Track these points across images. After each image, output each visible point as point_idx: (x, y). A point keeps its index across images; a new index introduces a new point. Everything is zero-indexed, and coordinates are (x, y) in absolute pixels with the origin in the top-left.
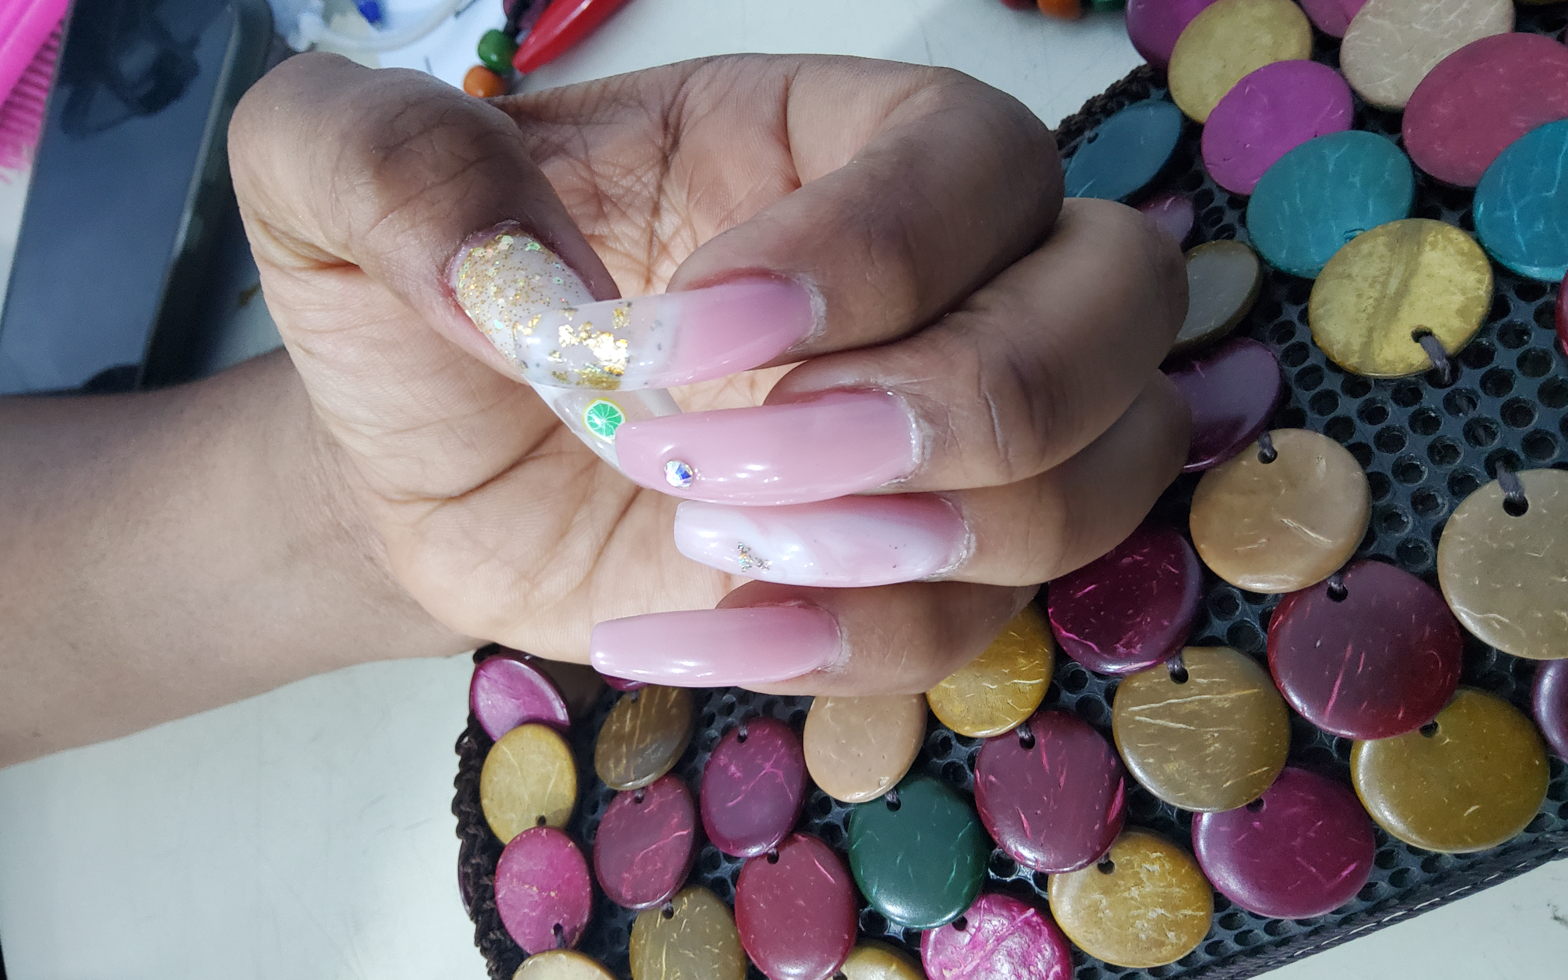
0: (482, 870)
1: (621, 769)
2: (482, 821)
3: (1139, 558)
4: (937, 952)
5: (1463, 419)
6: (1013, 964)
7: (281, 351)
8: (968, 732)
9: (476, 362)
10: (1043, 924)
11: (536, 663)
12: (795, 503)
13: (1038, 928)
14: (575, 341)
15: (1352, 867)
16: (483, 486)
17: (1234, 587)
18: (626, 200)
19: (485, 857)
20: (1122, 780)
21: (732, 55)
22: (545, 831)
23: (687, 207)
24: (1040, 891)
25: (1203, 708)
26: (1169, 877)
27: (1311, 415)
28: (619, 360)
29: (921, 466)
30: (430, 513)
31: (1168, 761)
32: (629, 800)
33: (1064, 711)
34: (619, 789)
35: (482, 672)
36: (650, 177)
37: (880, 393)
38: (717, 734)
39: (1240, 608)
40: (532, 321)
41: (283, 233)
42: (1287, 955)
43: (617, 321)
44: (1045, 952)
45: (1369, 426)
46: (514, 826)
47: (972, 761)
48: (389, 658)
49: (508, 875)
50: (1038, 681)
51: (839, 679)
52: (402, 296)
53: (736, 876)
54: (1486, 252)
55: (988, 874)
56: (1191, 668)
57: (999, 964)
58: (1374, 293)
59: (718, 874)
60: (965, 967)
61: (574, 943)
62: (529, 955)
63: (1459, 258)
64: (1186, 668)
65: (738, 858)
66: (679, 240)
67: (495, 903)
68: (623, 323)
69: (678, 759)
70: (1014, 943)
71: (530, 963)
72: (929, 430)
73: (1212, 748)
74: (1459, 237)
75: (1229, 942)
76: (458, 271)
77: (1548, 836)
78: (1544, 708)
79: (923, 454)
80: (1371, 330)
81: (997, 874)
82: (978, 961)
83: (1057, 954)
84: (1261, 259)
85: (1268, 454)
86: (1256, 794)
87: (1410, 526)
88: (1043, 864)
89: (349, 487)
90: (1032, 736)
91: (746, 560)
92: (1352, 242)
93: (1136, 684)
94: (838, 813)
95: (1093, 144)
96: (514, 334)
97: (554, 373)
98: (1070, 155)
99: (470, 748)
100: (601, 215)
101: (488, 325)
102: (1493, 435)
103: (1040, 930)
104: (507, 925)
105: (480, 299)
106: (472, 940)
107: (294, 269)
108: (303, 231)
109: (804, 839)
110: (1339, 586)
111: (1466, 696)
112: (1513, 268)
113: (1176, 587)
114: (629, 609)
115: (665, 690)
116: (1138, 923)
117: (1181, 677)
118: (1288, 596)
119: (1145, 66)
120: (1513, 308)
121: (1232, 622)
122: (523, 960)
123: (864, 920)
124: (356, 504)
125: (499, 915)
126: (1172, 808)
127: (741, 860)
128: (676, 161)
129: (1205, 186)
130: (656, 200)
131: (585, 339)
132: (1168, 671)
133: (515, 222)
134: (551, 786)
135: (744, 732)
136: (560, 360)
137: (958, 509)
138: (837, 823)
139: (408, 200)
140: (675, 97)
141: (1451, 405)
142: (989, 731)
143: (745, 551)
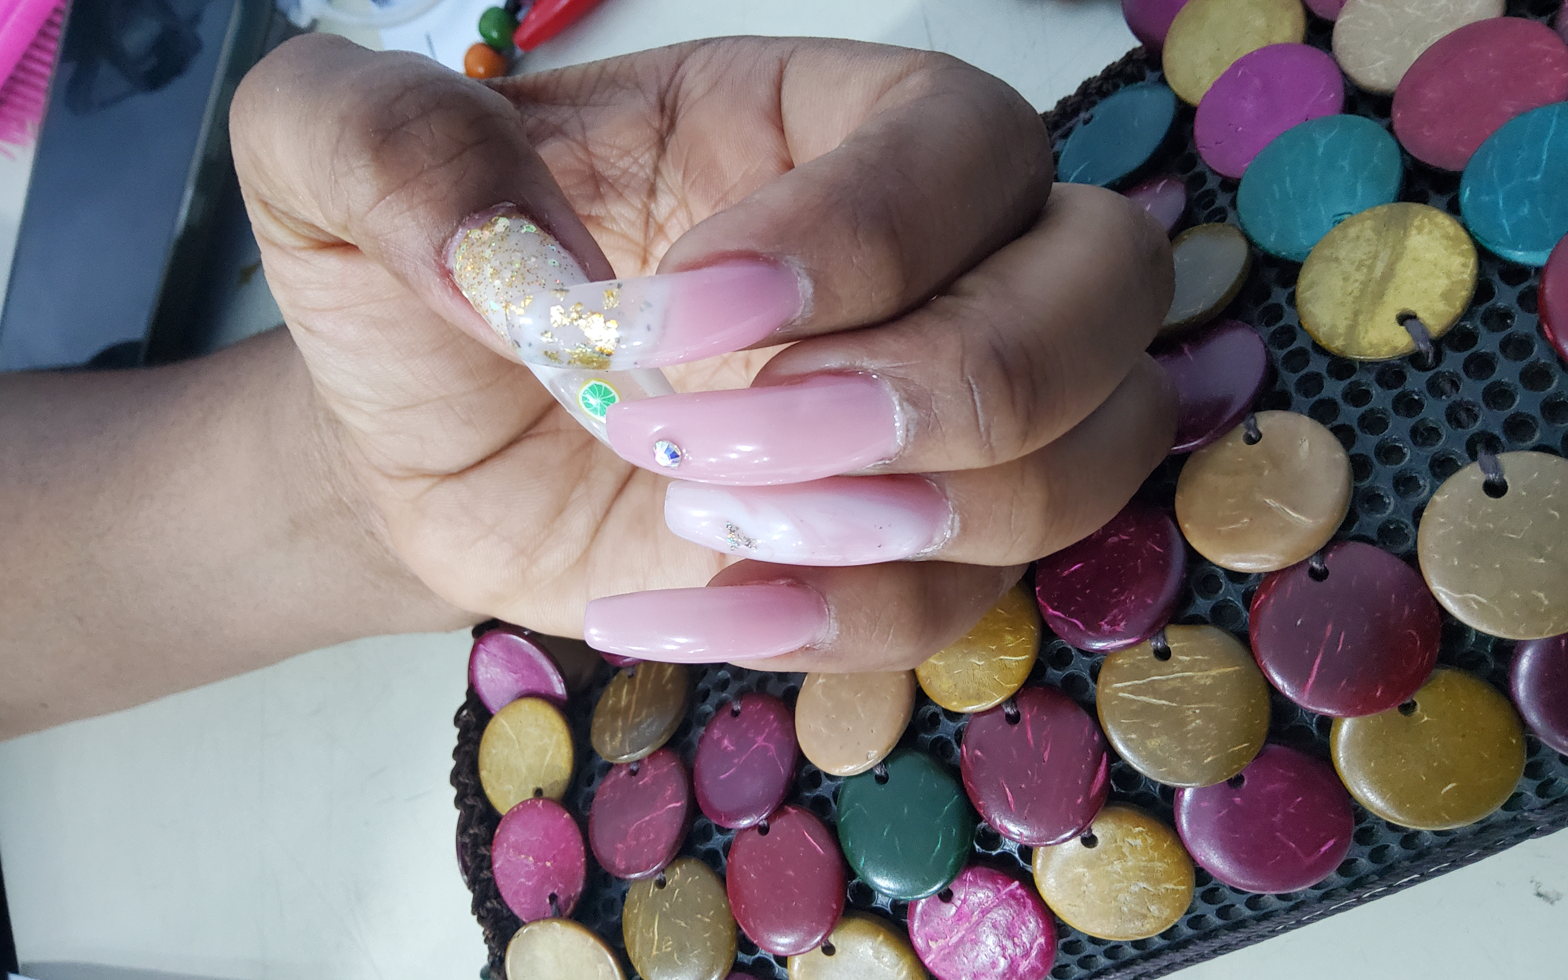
0: (480, 839)
1: (617, 742)
2: (480, 792)
3: (1125, 538)
4: (924, 923)
5: (1445, 401)
6: (997, 935)
7: (282, 329)
8: (955, 707)
9: (473, 341)
10: (1027, 896)
11: (534, 638)
12: (785, 483)
13: (1022, 900)
14: (566, 321)
15: (1331, 842)
16: (481, 462)
17: (1218, 567)
18: (622, 181)
19: (482, 828)
20: (1105, 755)
21: (729, 37)
22: (541, 802)
23: (683, 188)
24: (1025, 864)
25: (1185, 684)
26: (1151, 852)
27: (1297, 398)
28: (609, 340)
29: (905, 448)
30: (429, 489)
31: (1150, 736)
32: (624, 772)
33: (1050, 688)
34: (615, 762)
35: (481, 646)
36: (647, 158)
37: (866, 377)
38: (711, 709)
39: (1224, 587)
40: (525, 301)
41: (283, 213)
42: (1268, 929)
43: (607, 301)
44: (1028, 924)
45: (1352, 408)
46: (512, 797)
47: (959, 736)
48: (388, 632)
49: (505, 845)
50: (1024, 657)
51: (828, 656)
52: (400, 277)
53: (728, 848)
54: (1472, 236)
55: (974, 847)
56: (1174, 645)
57: (985, 936)
58: (1360, 276)
59: (710, 845)
60: (951, 938)
61: (569, 911)
62: (524, 924)
63: (1445, 242)
64: (1169, 646)
65: (729, 830)
66: (674, 221)
67: (492, 872)
68: (613, 304)
69: (672, 734)
70: (1000, 915)
71: (525, 931)
72: (913, 413)
73: (1194, 725)
74: (1445, 222)
75: (1211, 916)
76: (455, 252)
77: (1526, 814)
78: (1522, 688)
79: (907, 436)
80: (1356, 314)
81: (982, 848)
82: (964, 932)
83: (1041, 926)
84: (1251, 243)
85: (1253, 436)
86: (1236, 770)
87: (1391, 507)
88: (1027, 837)
89: (349, 462)
90: (1018, 711)
91: (735, 539)
92: (1341, 225)
93: (1120, 661)
94: (828, 786)
95: (1088, 126)
96: (506, 314)
97: (546, 353)
98: (1065, 136)
99: (468, 721)
100: (598, 196)
101: (485, 306)
102: (1475, 418)
103: (1024, 903)
104: (503, 894)
105: (476, 280)
106: (470, 909)
107: (295, 248)
108: (302, 212)
109: (794, 811)
110: (1321, 565)
111: (1444, 675)
112: (1498, 252)
113: (1161, 565)
114: (625, 586)
115: (661, 666)
116: (1121, 896)
117: (1164, 654)
118: (1271, 575)
119: (1140, 48)
120: (1497, 292)
121: (1214, 602)
122: (519, 928)
123: (852, 891)
124: (356, 480)
125: (495, 884)
126: (1154, 783)
127: (733, 832)
128: (672, 143)
129: (1197, 169)
130: (652, 181)
131: (576, 320)
132: (1152, 649)
133: (511, 204)
134: (548, 758)
135: (737, 707)
136: (551, 340)
137: (943, 490)
138: (827, 796)
139: (405, 183)
140: (671, 79)
141: (1434, 388)
142: (975, 707)
143: (733, 530)
